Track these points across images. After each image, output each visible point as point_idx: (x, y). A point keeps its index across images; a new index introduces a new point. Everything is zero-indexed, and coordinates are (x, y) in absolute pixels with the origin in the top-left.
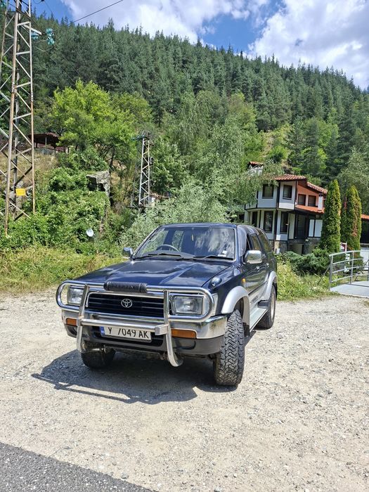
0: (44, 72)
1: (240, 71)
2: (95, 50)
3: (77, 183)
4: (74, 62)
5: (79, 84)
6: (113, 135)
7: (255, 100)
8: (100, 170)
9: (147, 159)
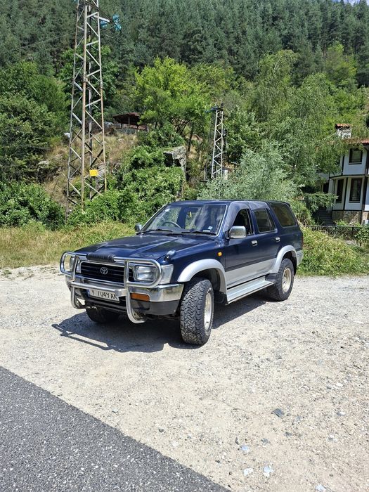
0: (131, 51)
1: (339, 19)
2: (179, 21)
3: (155, 160)
4: (159, 37)
5: (157, 61)
6: (188, 110)
7: (357, 51)
8: (176, 146)
9: (220, 131)
